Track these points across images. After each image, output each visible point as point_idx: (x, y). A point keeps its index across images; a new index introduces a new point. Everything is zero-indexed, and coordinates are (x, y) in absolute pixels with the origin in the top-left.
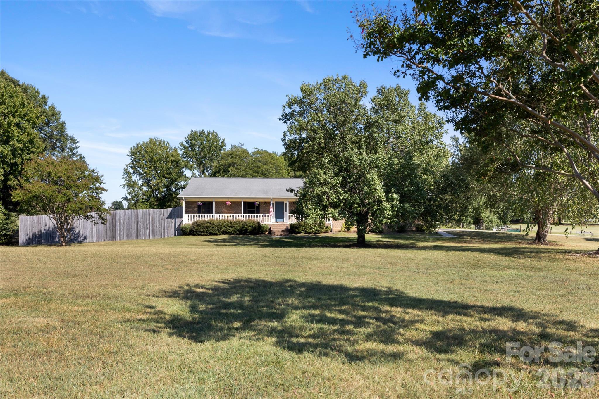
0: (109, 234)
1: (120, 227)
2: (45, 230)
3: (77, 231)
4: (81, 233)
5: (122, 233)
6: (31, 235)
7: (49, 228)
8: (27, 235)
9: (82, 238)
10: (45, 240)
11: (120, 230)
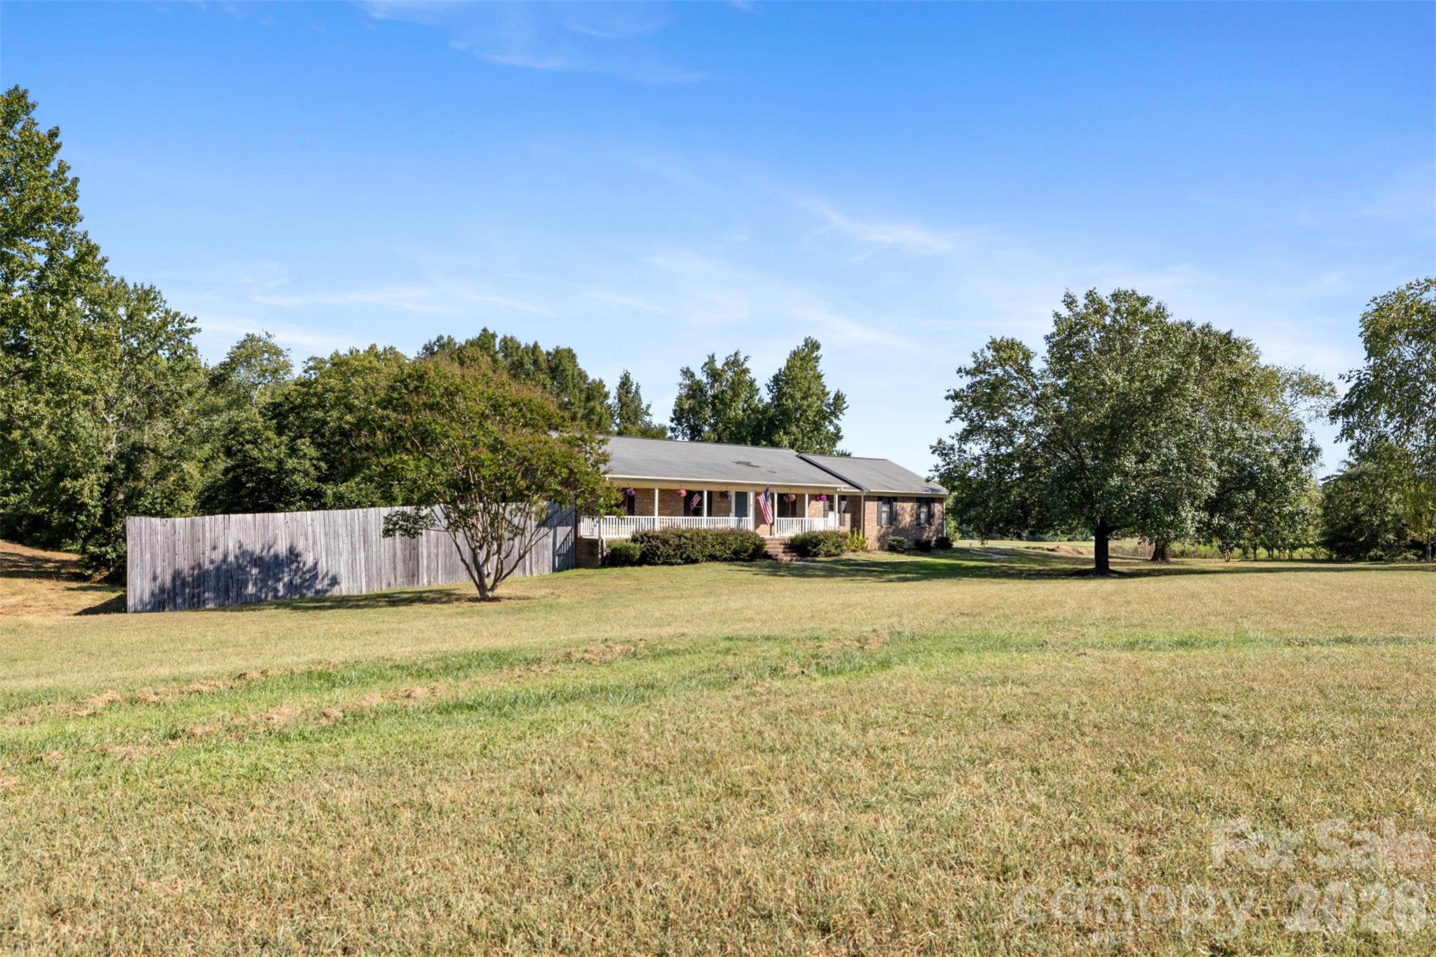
0: (400, 567)
1: (429, 548)
2: (212, 562)
3: (310, 563)
4: (322, 568)
5: (433, 565)
6: (168, 578)
7: (226, 556)
8: (155, 578)
9: (326, 582)
10: (217, 590)
11: (429, 556)
